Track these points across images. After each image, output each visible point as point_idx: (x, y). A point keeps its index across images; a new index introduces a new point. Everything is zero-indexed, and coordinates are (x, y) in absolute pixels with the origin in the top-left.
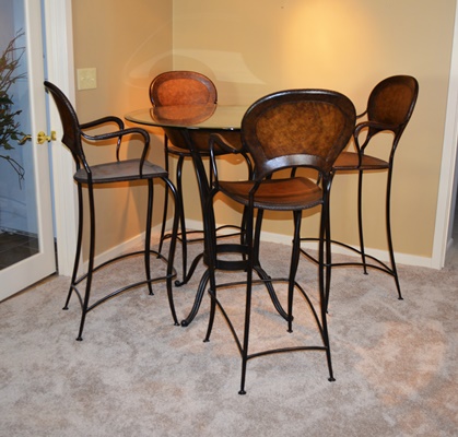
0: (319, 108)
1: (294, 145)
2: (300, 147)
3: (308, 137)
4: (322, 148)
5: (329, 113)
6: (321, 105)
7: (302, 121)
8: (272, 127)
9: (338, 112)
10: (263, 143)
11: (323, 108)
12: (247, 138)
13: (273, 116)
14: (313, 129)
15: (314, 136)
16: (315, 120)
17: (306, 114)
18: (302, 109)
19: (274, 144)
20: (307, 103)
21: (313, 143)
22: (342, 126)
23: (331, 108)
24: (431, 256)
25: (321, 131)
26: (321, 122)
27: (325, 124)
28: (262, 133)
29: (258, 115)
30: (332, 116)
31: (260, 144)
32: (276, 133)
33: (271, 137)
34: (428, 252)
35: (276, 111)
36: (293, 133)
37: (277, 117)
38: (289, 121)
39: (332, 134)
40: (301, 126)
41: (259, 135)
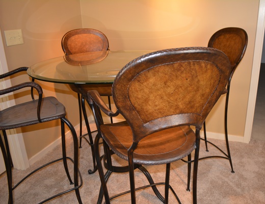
0: (197, 67)
1: (171, 107)
2: (177, 107)
3: (184, 97)
4: (198, 105)
5: (206, 71)
6: (199, 64)
7: (179, 82)
8: (146, 90)
9: (215, 69)
10: (139, 107)
11: (201, 67)
13: (147, 79)
14: (190, 88)
15: (191, 95)
16: (193, 79)
17: (184, 75)
18: (179, 70)
19: (150, 108)
20: (185, 63)
21: (190, 102)
22: (217, 82)
23: (209, 66)
24: (243, 136)
25: (197, 90)
26: (198, 81)
27: (202, 83)
28: (137, 98)
29: (130, 80)
30: (209, 73)
31: (135, 109)
32: (152, 97)
33: (147, 101)
35: (150, 74)
36: (170, 95)
37: (152, 80)
38: (165, 83)
39: (208, 90)
40: (177, 87)
41: (133, 100)
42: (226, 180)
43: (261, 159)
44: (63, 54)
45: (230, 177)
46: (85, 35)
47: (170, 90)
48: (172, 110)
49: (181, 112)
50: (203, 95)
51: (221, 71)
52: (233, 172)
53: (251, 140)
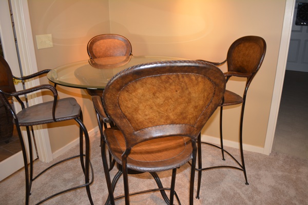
0: (186, 80)
1: (161, 117)
2: (168, 118)
3: (175, 108)
4: (191, 116)
5: (197, 84)
6: (188, 76)
7: (168, 94)
8: (136, 100)
9: (208, 82)
10: (129, 116)
11: (191, 80)
12: (110, 112)
13: (135, 90)
14: (181, 100)
15: (182, 106)
16: (183, 91)
17: (173, 87)
18: (167, 82)
19: (140, 117)
20: (173, 76)
21: (182, 114)
22: (211, 95)
23: (200, 79)
24: (264, 147)
25: (189, 101)
26: (190, 93)
27: (193, 95)
28: (127, 107)
29: (119, 90)
30: (201, 86)
31: (125, 117)
32: (141, 107)
33: (136, 110)
34: (262, 144)
35: (138, 85)
36: (159, 106)
37: (140, 91)
38: (154, 94)
39: (201, 103)
40: (167, 99)
41: (123, 108)
42: (239, 191)
43: (280, 173)
44: (88, 58)
45: (243, 189)
46: (110, 40)
47: (160, 100)
48: (162, 120)
49: (173, 123)
50: (196, 107)
51: (215, 84)
52: (247, 183)
53: (272, 152)
